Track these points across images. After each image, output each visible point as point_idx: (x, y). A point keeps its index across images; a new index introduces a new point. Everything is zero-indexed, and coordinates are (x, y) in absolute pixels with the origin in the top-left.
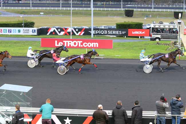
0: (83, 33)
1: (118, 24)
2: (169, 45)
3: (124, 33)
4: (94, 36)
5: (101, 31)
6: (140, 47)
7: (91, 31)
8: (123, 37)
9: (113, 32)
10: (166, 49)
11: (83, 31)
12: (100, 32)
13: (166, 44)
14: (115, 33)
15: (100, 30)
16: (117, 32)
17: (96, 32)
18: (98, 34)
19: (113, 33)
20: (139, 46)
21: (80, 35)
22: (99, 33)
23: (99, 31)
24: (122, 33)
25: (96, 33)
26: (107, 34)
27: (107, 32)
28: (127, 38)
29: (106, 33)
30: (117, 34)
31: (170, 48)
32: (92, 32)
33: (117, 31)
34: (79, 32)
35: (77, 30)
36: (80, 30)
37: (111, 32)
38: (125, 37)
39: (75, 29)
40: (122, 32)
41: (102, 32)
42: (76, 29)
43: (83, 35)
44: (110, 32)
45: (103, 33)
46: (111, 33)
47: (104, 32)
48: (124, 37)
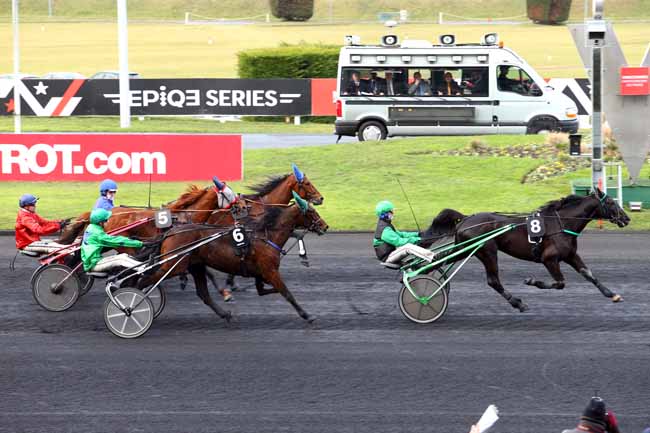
0: (74, 102)
1: (250, 54)
2: (535, 156)
3: (288, 98)
4: (132, 119)
5: (167, 91)
6: (384, 170)
7: (118, 92)
8: (283, 120)
9: (230, 95)
10: (525, 177)
11: (75, 96)
12: (164, 98)
13: (520, 152)
14: (244, 101)
15: (163, 88)
16: (256, 98)
17: (141, 95)
18: (155, 109)
19: (230, 101)
20: (378, 165)
21: (56, 115)
22: (159, 101)
23: (159, 91)
24: (279, 98)
25: (141, 101)
26: (203, 108)
27: (204, 99)
28: (304, 125)
29: (197, 103)
30: (255, 104)
31: (543, 171)
32: (125, 98)
33: (255, 92)
34: (55, 102)
35: (41, 89)
36: (57, 88)
37: (222, 98)
38: (297, 119)
39: (30, 84)
40: (277, 97)
41: (176, 98)
42: (36, 82)
43: (76, 112)
44: (217, 96)
45: (179, 104)
46: (222, 104)
47: (187, 95)
48: (292, 121)
